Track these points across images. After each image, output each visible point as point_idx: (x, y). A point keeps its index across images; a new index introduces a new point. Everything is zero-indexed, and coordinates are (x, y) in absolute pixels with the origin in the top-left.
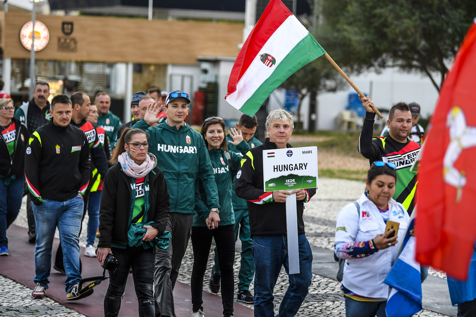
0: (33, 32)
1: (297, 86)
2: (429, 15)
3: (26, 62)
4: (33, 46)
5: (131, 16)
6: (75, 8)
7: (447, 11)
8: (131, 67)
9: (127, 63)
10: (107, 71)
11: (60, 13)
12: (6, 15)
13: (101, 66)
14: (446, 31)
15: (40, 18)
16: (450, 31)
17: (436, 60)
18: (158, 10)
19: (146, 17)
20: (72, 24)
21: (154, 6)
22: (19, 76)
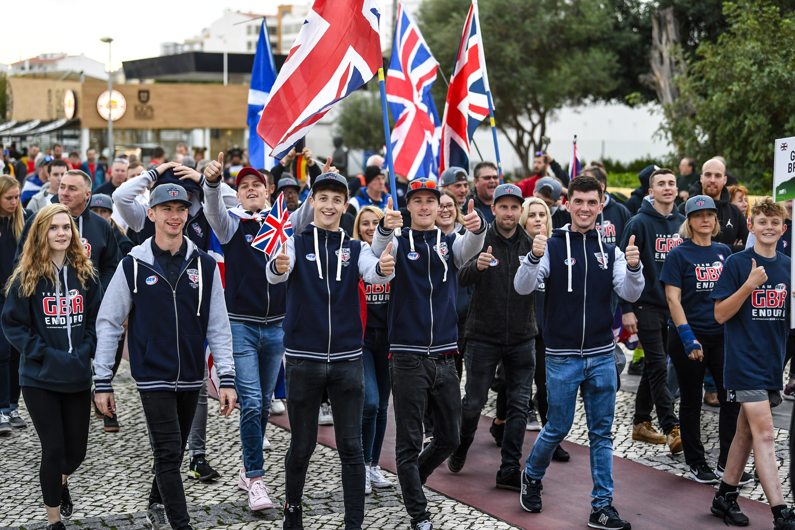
0: (110, 102)
1: (375, 146)
2: (502, 73)
3: (104, 132)
4: (110, 115)
5: (205, 82)
6: (149, 76)
7: (520, 69)
8: (208, 133)
9: (204, 129)
10: (185, 137)
11: (135, 82)
12: (83, 86)
13: (178, 133)
14: (518, 89)
15: (117, 87)
16: (523, 88)
17: (510, 118)
18: (233, 75)
19: (222, 82)
20: (147, 92)
21: (229, 71)
22: (97, 146)
